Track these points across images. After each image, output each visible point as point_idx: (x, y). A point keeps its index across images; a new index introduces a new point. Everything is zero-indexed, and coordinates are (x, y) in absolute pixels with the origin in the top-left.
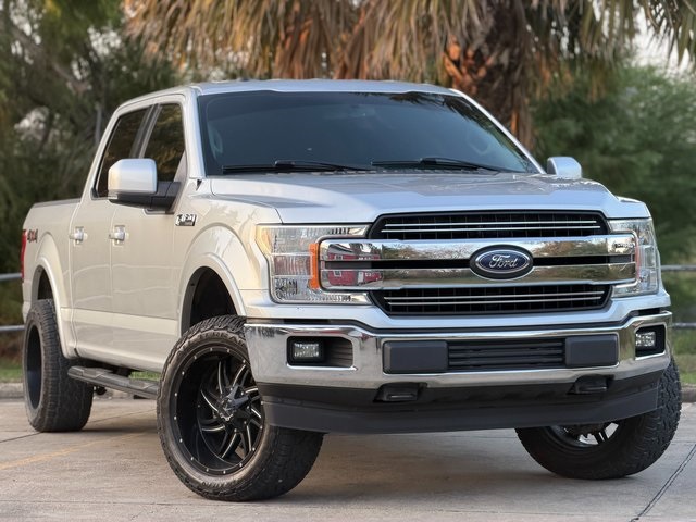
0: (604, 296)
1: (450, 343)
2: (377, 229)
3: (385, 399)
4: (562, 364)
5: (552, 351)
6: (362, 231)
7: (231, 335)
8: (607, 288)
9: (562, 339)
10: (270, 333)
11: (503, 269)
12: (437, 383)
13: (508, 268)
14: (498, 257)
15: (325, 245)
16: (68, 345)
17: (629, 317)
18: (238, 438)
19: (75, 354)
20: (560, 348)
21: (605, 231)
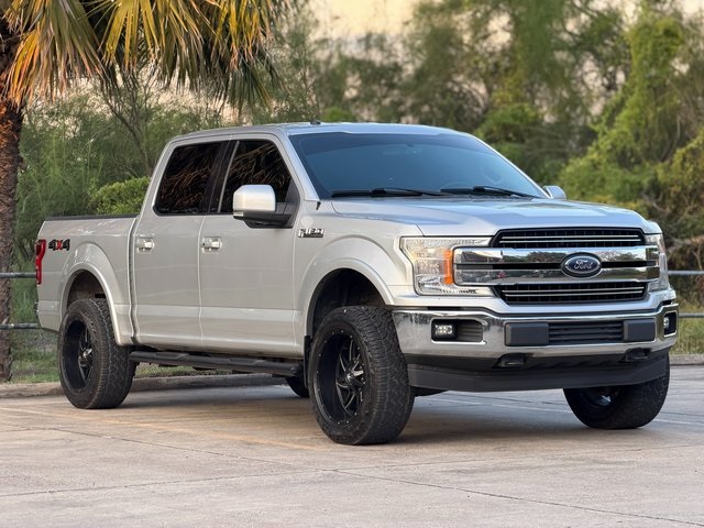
0: (644, 290)
1: (550, 324)
2: (496, 242)
3: (503, 365)
4: (620, 340)
5: (614, 330)
6: (486, 241)
8: (645, 284)
9: (621, 322)
11: (583, 270)
12: (542, 353)
13: (586, 269)
14: (580, 260)
15: (459, 252)
17: (659, 307)
19: (131, 342)
20: (619, 328)
21: (643, 243)
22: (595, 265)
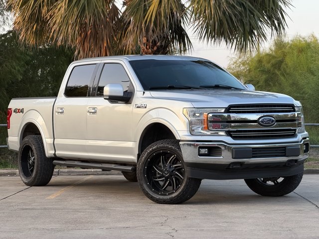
0: (295, 133)
1: (253, 148)
2: (228, 110)
3: (231, 167)
4: (285, 156)
5: (281, 151)
6: (223, 110)
7: (170, 146)
8: (295, 130)
9: (285, 147)
11: (267, 123)
12: (249, 162)
13: (269, 123)
14: (266, 119)
15: (211, 115)
16: (49, 152)
17: (302, 140)
18: (170, 182)
19: (53, 156)
20: (284, 150)
21: (294, 111)
22: (273, 121)
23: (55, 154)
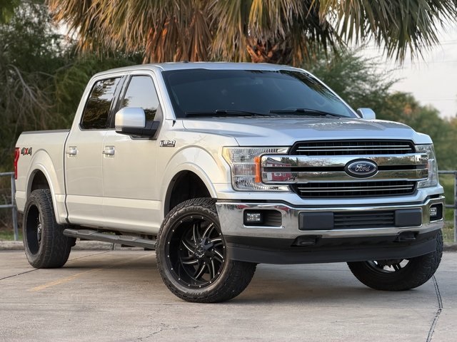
0: (413, 187)
1: (335, 213)
3: (298, 244)
4: (393, 225)
5: (388, 217)
6: (285, 151)
7: (204, 209)
8: (415, 183)
9: (393, 211)
10: (232, 207)
11: (362, 172)
12: (328, 235)
13: (365, 171)
14: (360, 165)
15: (264, 158)
17: (426, 199)
18: (206, 267)
19: (66, 222)
20: (392, 216)
21: (414, 151)
22: (372, 168)
23: (67, 219)
